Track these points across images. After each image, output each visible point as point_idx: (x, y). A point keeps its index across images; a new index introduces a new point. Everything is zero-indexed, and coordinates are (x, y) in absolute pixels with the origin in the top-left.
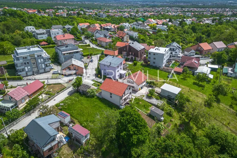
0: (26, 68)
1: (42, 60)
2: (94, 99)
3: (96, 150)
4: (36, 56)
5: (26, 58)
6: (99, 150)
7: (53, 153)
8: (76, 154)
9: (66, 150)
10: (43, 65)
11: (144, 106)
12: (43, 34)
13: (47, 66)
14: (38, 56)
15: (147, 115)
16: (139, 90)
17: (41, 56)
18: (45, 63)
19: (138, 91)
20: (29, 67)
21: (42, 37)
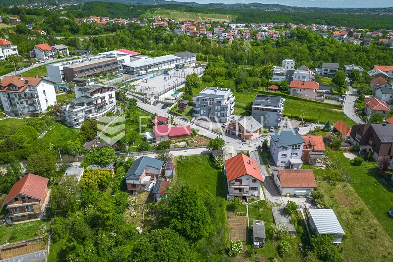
0: (202, 111)
1: (219, 107)
2: (215, 171)
3: (160, 214)
4: (215, 101)
5: (206, 100)
6: (162, 217)
7: (135, 191)
8: (146, 205)
9: (144, 196)
10: (219, 113)
11: (260, 216)
12: (283, 74)
13: (223, 115)
14: (217, 102)
15: (247, 227)
16: (286, 196)
17: (220, 102)
18: (222, 112)
19: (281, 196)
20: (205, 111)
21: (278, 79)
